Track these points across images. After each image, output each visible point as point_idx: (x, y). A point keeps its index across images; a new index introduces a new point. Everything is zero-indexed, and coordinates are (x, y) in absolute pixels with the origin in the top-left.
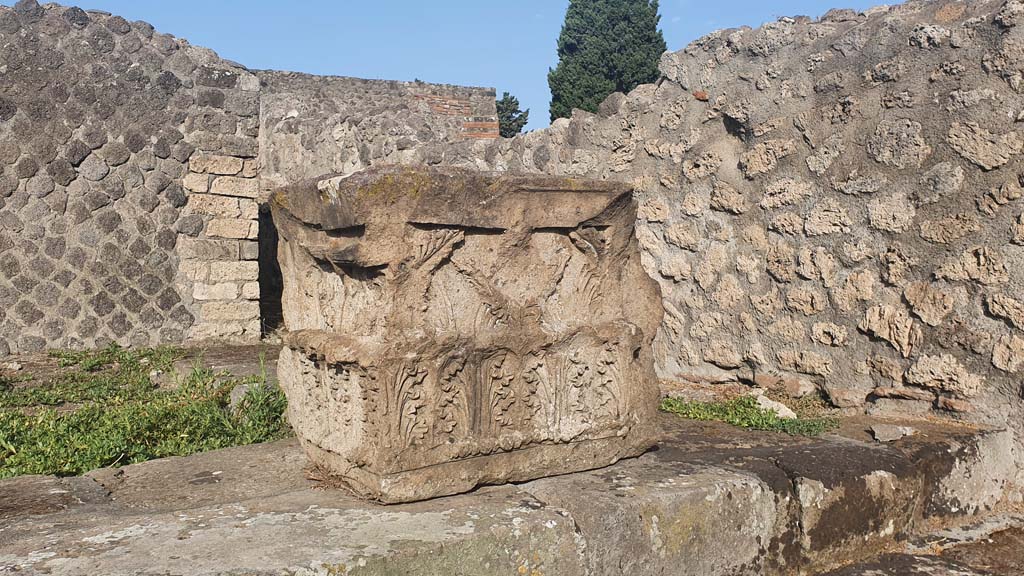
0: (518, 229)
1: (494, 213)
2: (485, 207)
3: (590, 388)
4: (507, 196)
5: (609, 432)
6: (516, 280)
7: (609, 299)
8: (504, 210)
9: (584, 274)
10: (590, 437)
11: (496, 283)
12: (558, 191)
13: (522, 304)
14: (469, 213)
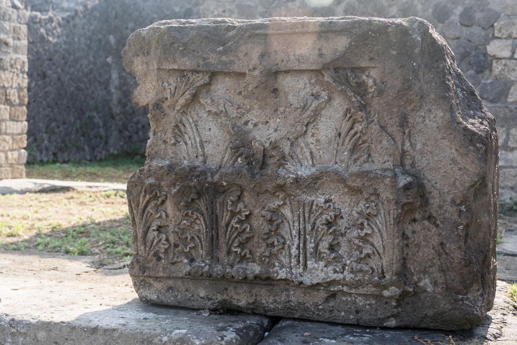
0: (257, 73)
1: (232, 58)
2: (221, 53)
3: (345, 238)
4: (242, 41)
5: (371, 290)
6: (268, 122)
7: (379, 147)
8: (241, 55)
9: (347, 118)
10: (345, 289)
11: (246, 123)
12: (295, 33)
13: (267, 145)
14: (204, 59)
